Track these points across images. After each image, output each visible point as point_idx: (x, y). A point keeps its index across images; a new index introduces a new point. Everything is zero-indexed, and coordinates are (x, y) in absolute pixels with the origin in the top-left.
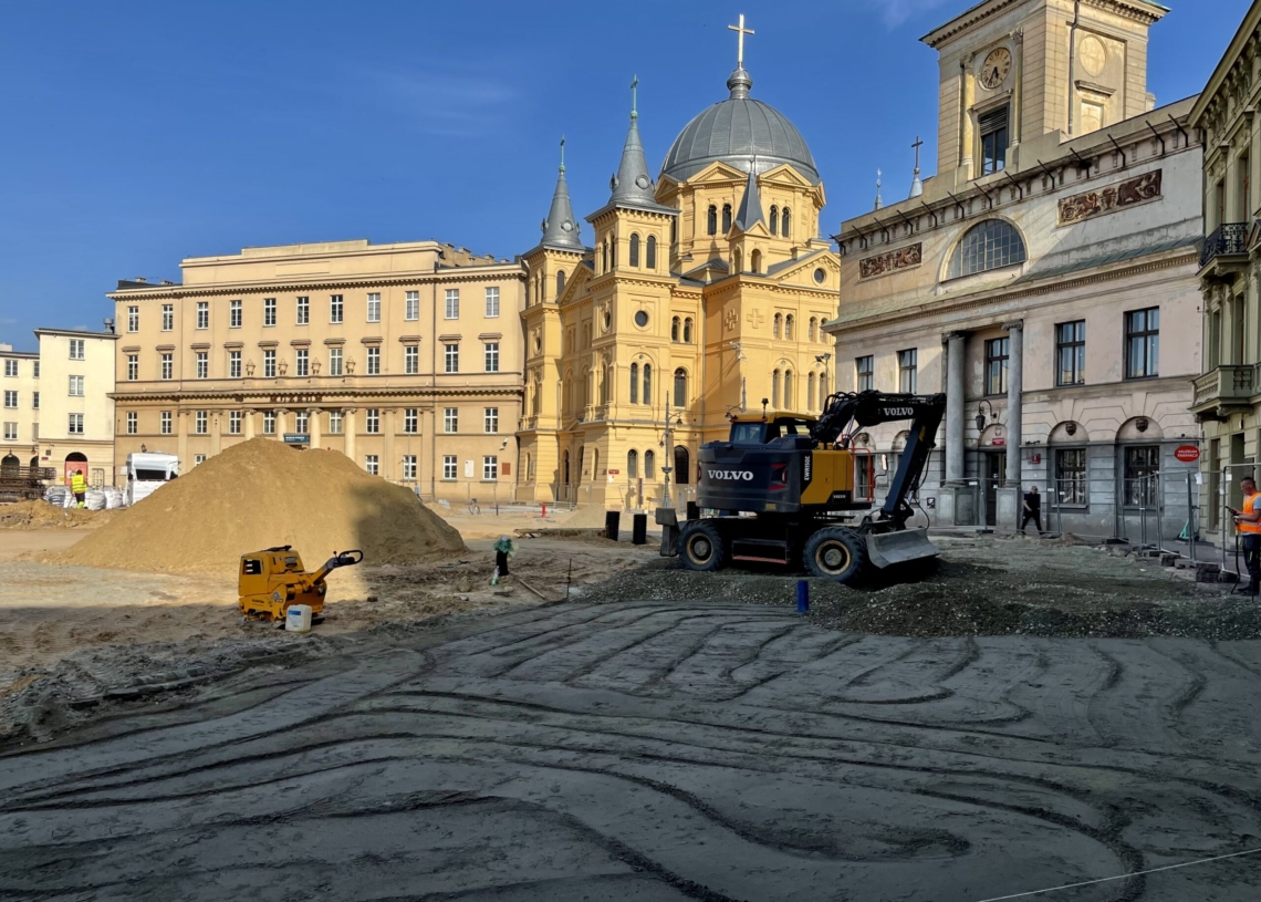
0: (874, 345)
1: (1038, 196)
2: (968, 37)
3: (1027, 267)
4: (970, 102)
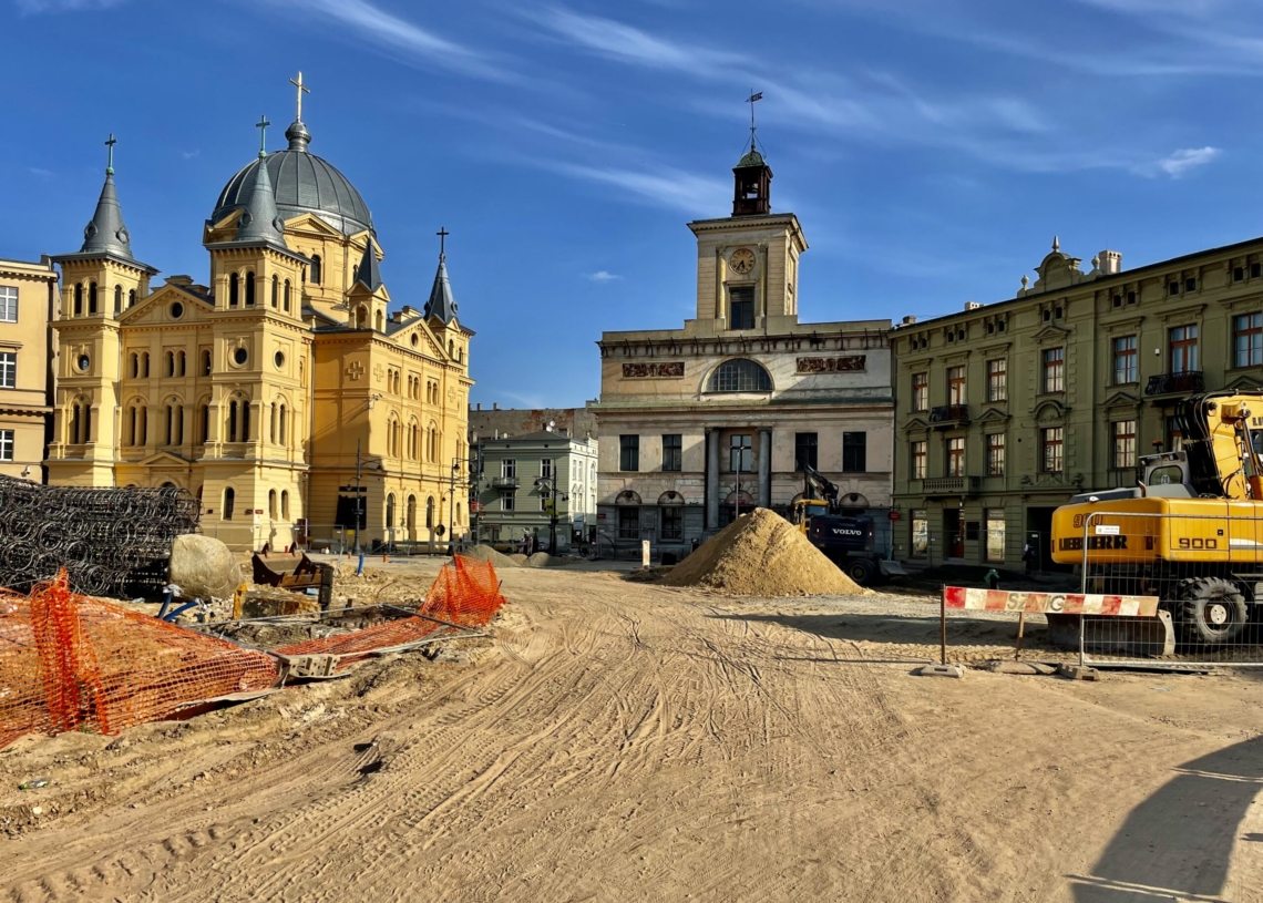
0: (640, 428)
1: (781, 352)
2: (723, 235)
3: (774, 395)
4: (723, 279)
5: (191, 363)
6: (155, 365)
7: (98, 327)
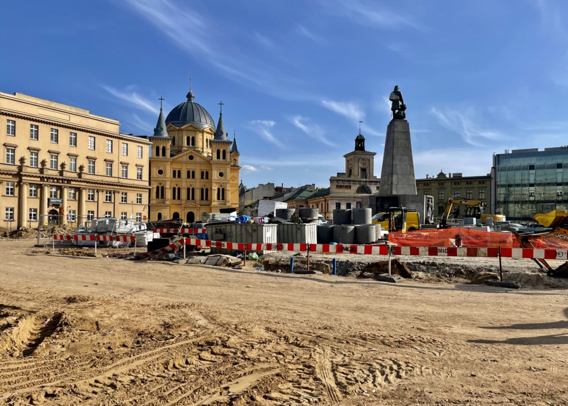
0: (340, 201)
1: (373, 185)
3: (372, 194)
4: (360, 166)
5: (198, 175)
6: (184, 174)
7: (168, 162)
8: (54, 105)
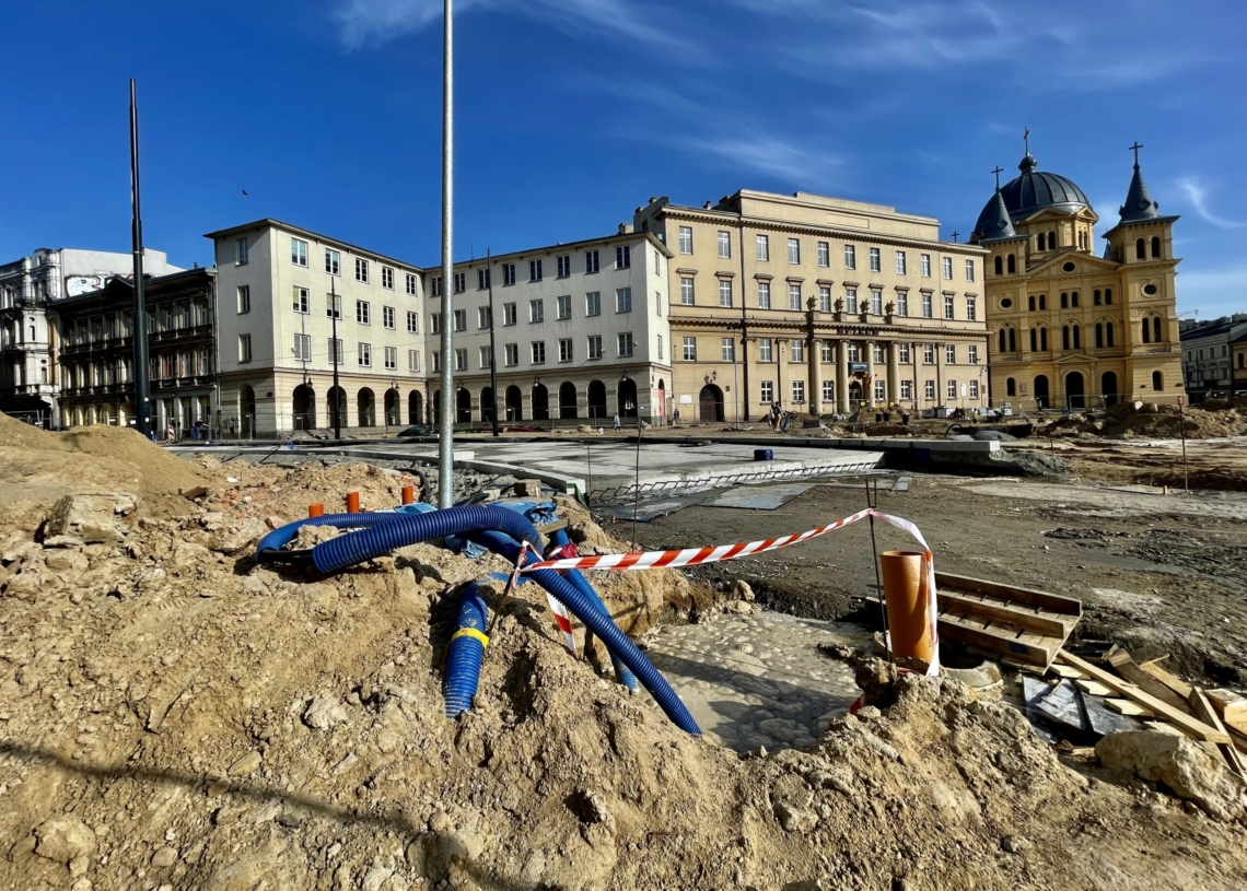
5: (1087, 299)
6: (1054, 301)
7: (1023, 281)
8: (848, 205)
